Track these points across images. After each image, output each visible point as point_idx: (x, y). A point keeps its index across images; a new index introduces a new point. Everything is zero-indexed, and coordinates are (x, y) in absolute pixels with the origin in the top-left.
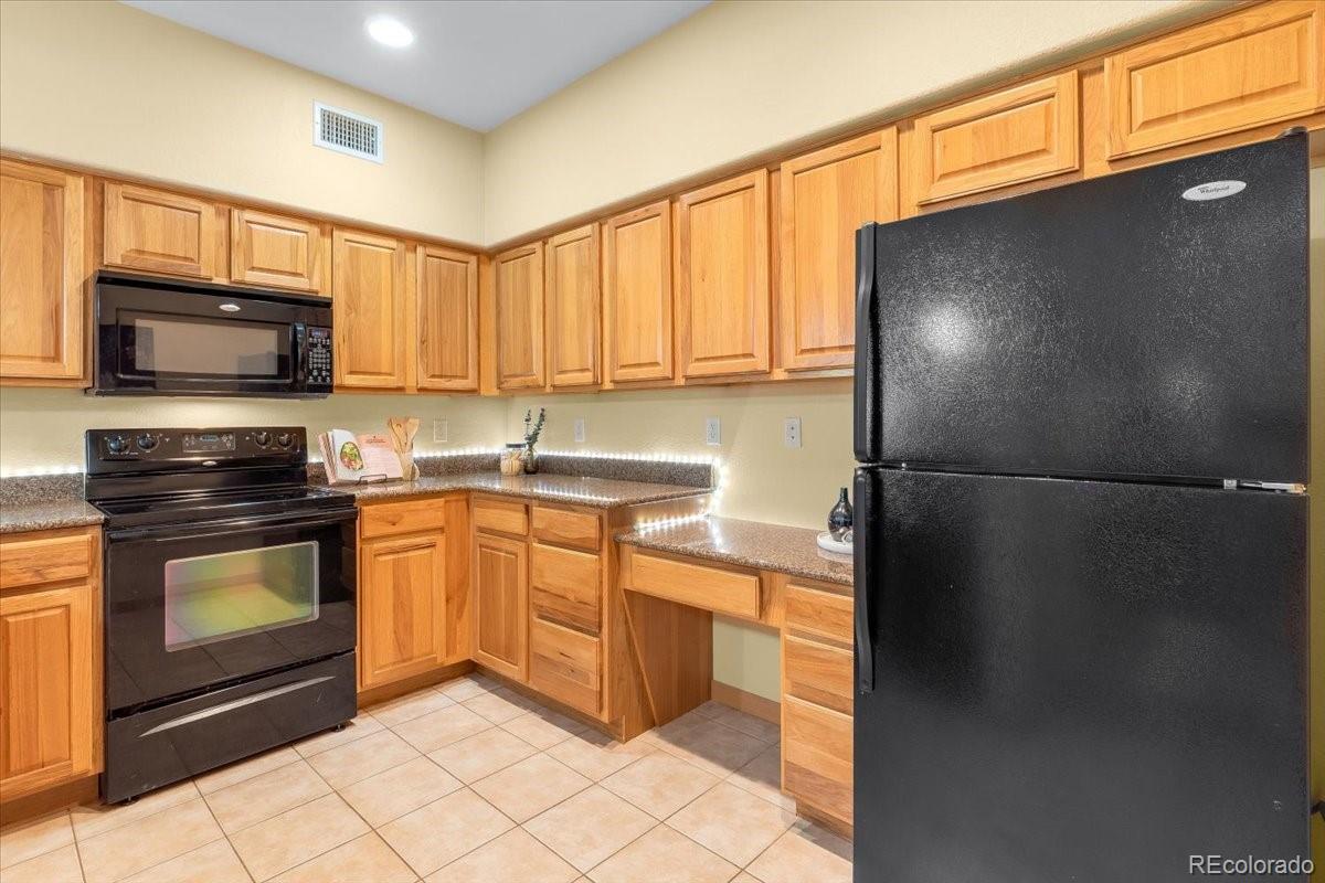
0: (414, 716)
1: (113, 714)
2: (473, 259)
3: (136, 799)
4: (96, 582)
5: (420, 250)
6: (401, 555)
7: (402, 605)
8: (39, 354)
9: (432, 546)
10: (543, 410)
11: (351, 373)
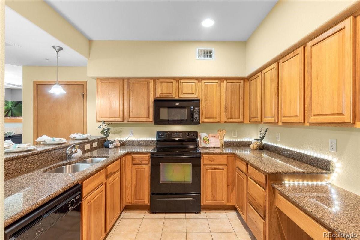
0: (215, 218)
1: (152, 194)
2: (242, 81)
3: (155, 213)
4: (150, 165)
5: (225, 82)
6: (214, 170)
7: (214, 185)
8: (146, 117)
9: (223, 169)
10: (267, 128)
11: (206, 118)
